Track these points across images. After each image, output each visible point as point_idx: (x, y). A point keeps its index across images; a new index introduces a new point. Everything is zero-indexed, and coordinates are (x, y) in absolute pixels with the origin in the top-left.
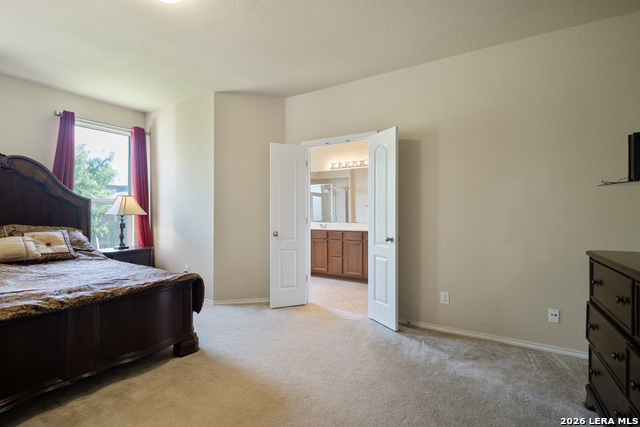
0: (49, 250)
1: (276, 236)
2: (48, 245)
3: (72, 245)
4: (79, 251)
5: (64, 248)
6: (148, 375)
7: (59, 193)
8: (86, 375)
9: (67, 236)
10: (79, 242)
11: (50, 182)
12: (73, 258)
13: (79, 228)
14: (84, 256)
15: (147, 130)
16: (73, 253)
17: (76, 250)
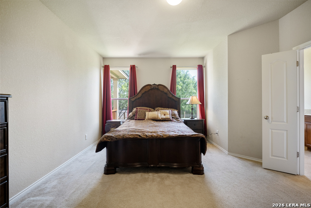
0: (164, 117)
1: (266, 119)
2: (165, 115)
3: (172, 115)
4: (174, 118)
5: (168, 116)
6: (176, 176)
7: (171, 96)
8: (152, 166)
9: (171, 112)
10: (175, 115)
11: (168, 92)
12: (171, 121)
13: (177, 109)
14: (175, 120)
15: (204, 65)
16: (171, 119)
17: (173, 118)
